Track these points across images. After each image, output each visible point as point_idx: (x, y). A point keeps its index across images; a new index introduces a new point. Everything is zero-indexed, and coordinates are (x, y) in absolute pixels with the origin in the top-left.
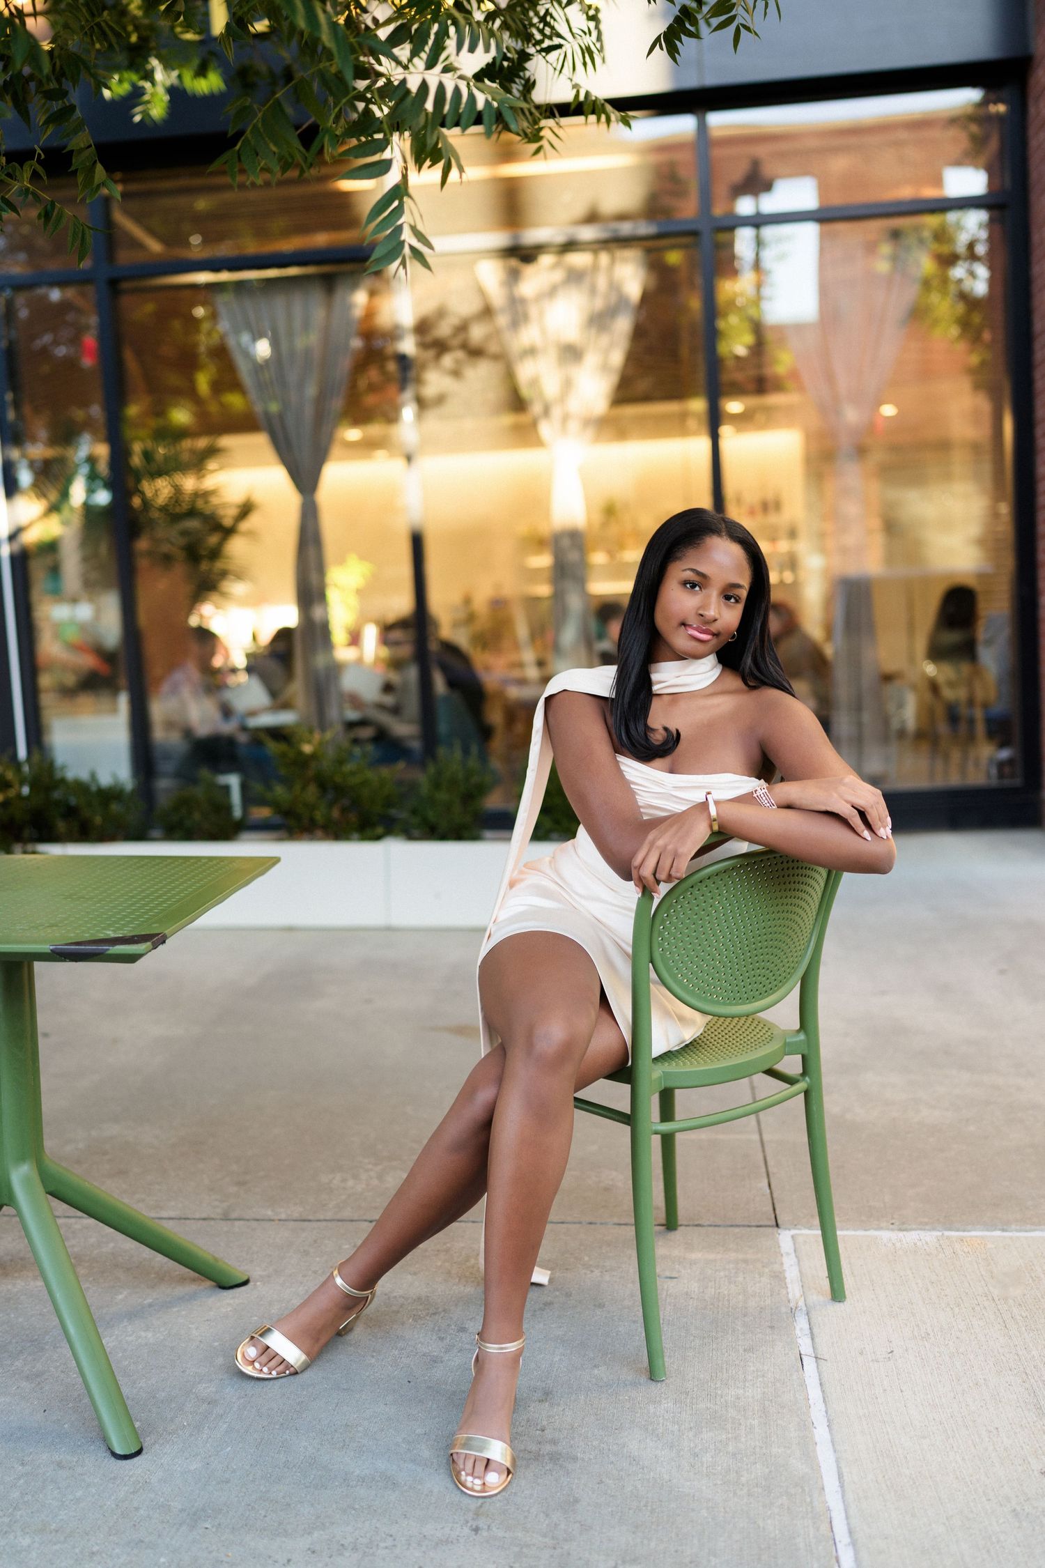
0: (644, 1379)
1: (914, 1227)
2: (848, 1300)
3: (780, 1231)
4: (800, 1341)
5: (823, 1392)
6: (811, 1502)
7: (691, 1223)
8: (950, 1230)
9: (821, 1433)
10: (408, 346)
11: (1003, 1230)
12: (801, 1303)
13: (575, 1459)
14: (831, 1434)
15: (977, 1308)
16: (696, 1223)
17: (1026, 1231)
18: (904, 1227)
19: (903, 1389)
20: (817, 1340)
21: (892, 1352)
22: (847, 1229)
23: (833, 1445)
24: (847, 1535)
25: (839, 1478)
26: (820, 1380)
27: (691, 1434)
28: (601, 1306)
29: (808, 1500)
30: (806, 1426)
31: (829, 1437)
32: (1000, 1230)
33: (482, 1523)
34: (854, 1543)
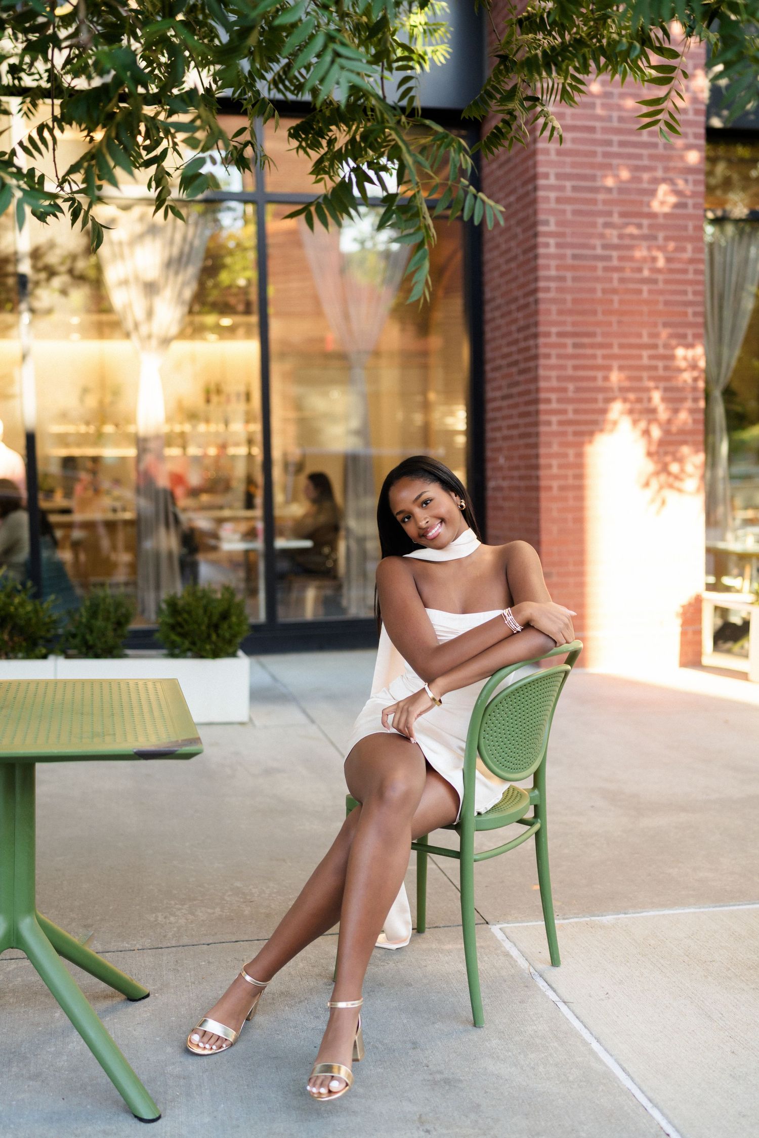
0: (470, 1027)
1: (572, 916)
2: (562, 966)
3: (489, 926)
4: (547, 993)
5: (582, 1022)
6: (619, 1086)
7: (431, 926)
8: (594, 916)
9: (595, 1046)
10: (25, 267)
11: (625, 914)
12: (532, 970)
13: (460, 1081)
14: (603, 1046)
15: (639, 962)
16: (435, 926)
17: (639, 913)
18: (566, 917)
19: (628, 1014)
20: (559, 991)
21: (607, 993)
22: (531, 921)
23: (608, 1052)
24: (649, 1102)
25: (623, 1070)
26: (575, 1015)
27: (522, 1056)
28: (410, 985)
29: (616, 1085)
30: (586, 1043)
31: (602, 1048)
32: (623, 913)
33: (428, 1127)
34: (656, 1106)
